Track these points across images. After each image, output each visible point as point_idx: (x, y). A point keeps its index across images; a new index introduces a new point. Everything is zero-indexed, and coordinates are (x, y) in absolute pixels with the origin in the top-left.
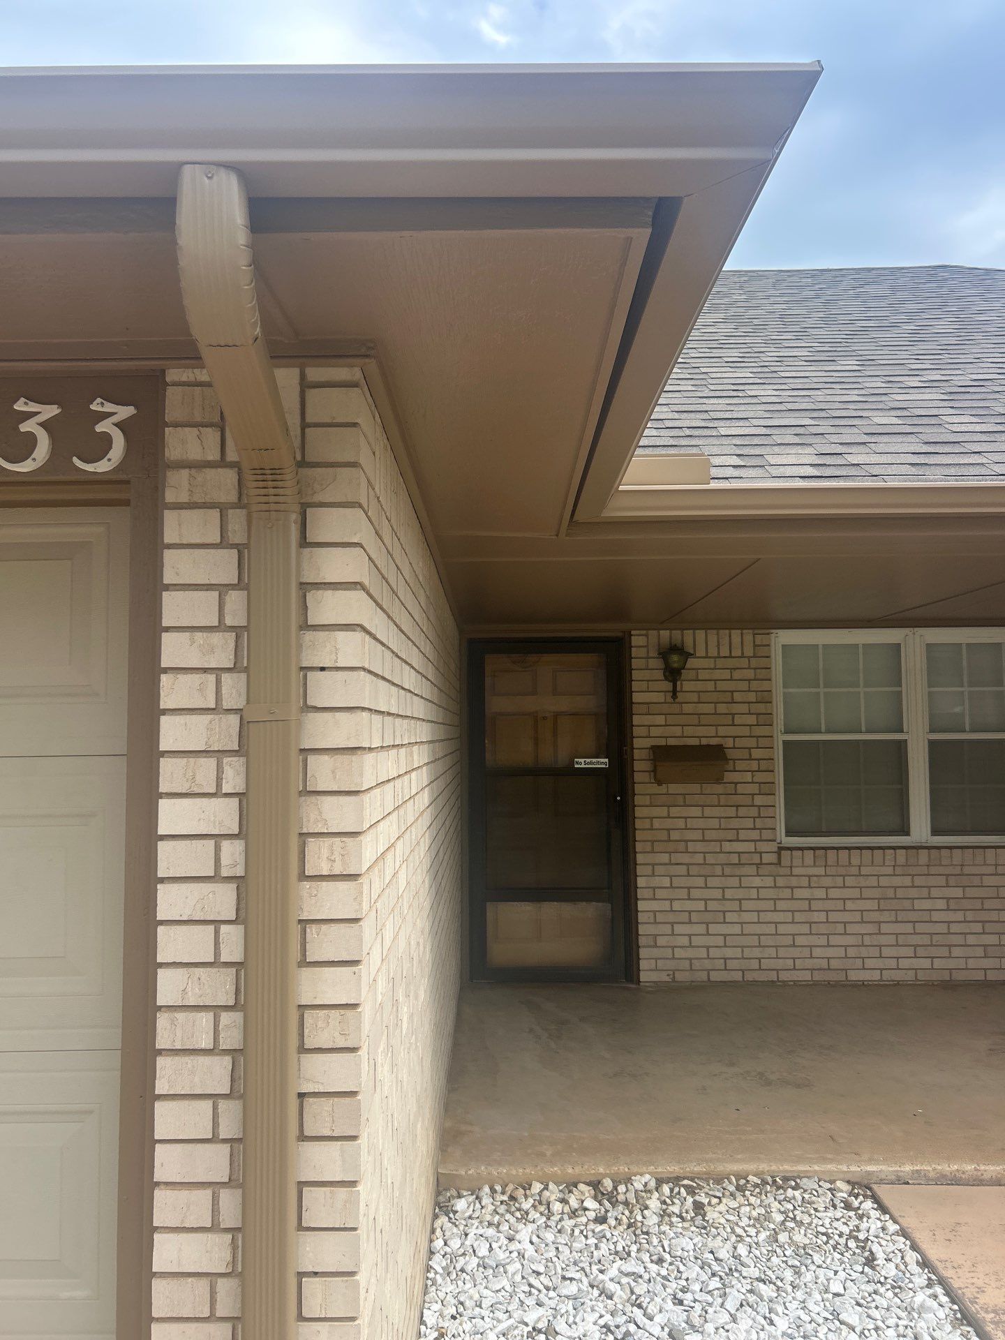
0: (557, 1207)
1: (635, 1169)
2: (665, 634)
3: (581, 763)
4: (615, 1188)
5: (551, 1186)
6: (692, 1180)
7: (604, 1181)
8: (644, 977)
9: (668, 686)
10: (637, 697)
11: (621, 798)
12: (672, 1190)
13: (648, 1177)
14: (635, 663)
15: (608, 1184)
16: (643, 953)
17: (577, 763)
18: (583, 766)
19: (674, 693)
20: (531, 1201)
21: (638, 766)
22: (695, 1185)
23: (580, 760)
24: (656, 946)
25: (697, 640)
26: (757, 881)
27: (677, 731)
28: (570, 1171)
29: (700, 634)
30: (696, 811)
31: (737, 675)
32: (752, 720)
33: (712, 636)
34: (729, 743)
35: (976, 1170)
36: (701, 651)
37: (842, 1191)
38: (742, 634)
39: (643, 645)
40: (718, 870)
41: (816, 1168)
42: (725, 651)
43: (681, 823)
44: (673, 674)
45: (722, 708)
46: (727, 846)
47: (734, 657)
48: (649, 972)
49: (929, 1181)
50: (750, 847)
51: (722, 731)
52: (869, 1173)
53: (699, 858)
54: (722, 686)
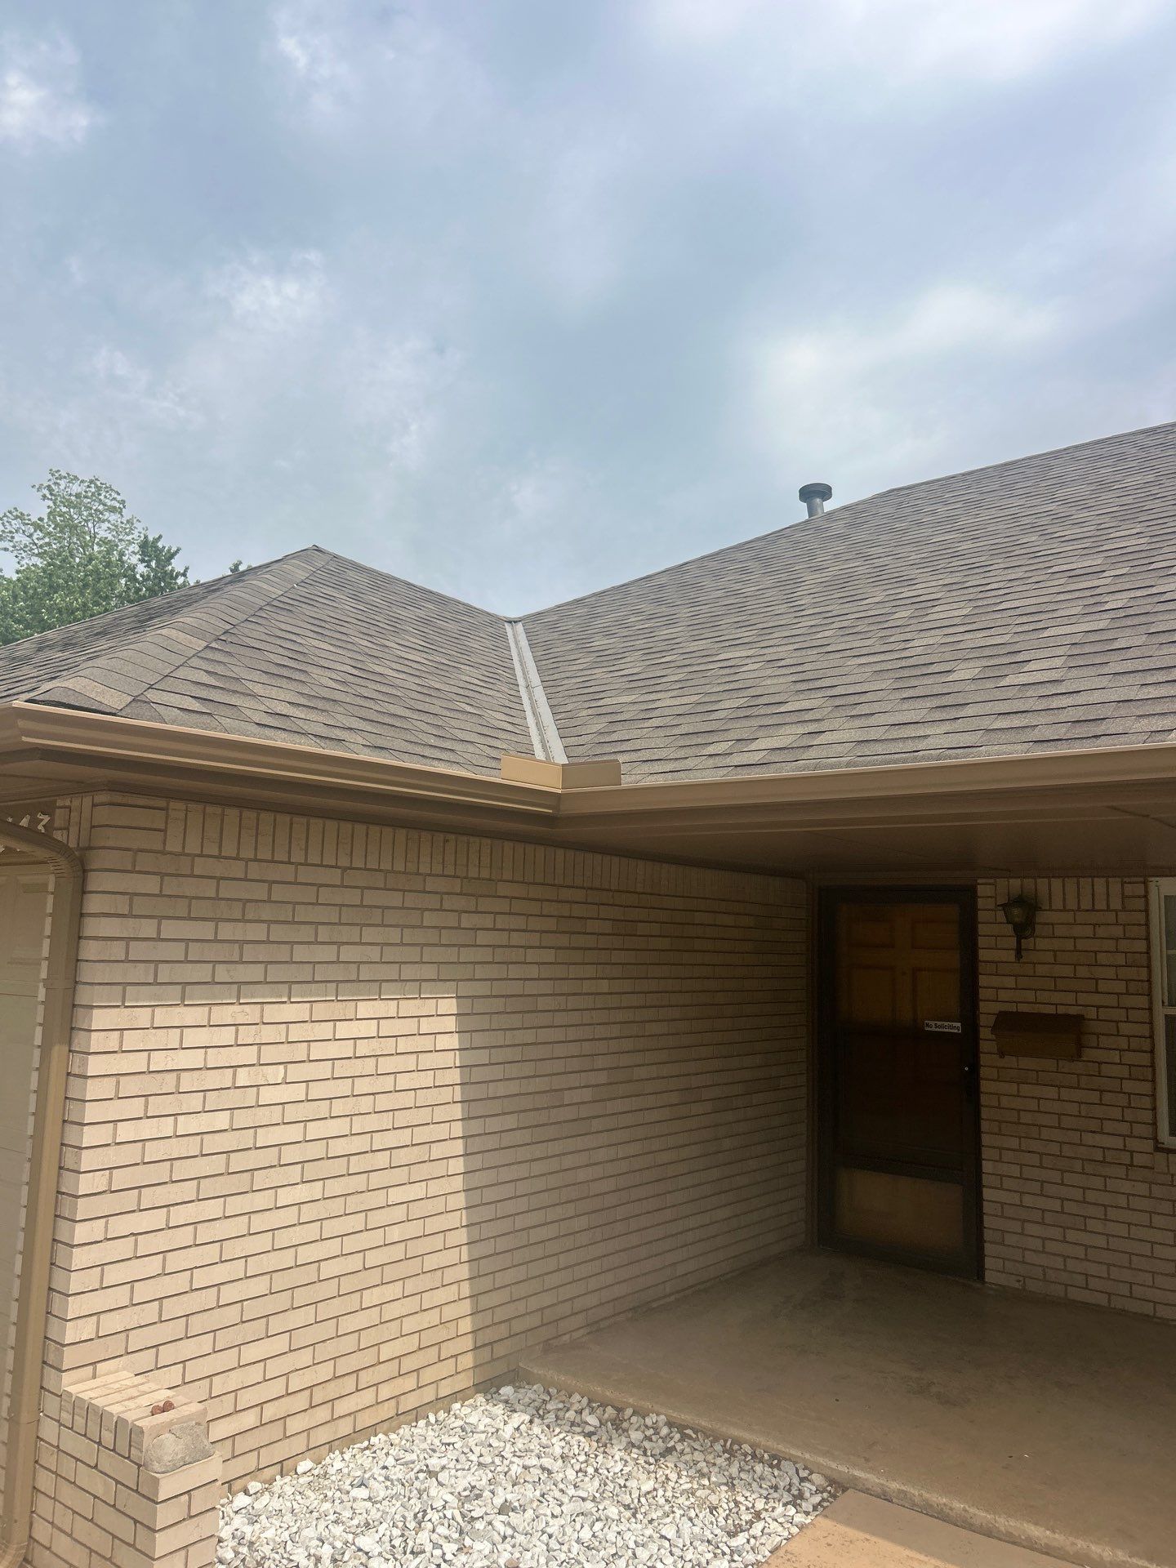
2: (1015, 883)
3: (933, 1026)
5: (585, 1399)
8: (989, 1276)
9: (1013, 943)
10: (983, 955)
11: (970, 1068)
12: (670, 1433)
14: (982, 916)
15: (629, 1411)
16: (989, 1248)
17: (927, 1025)
18: (934, 1029)
19: (1019, 951)
21: (984, 1033)
23: (930, 1023)
24: (1002, 1243)
25: (1056, 892)
26: (1126, 1187)
27: (1030, 996)
29: (1057, 884)
30: (1052, 1092)
31: (1101, 932)
33: (1071, 884)
34: (1091, 1013)
36: (1058, 903)
37: (813, 1484)
38: (1107, 883)
39: (990, 895)
40: (1078, 1166)
42: (1086, 905)
43: (1033, 1105)
45: (1083, 971)
47: (1097, 911)
48: (994, 1274)
50: (1118, 1142)
51: (1084, 998)
52: (856, 1478)
54: (1081, 944)
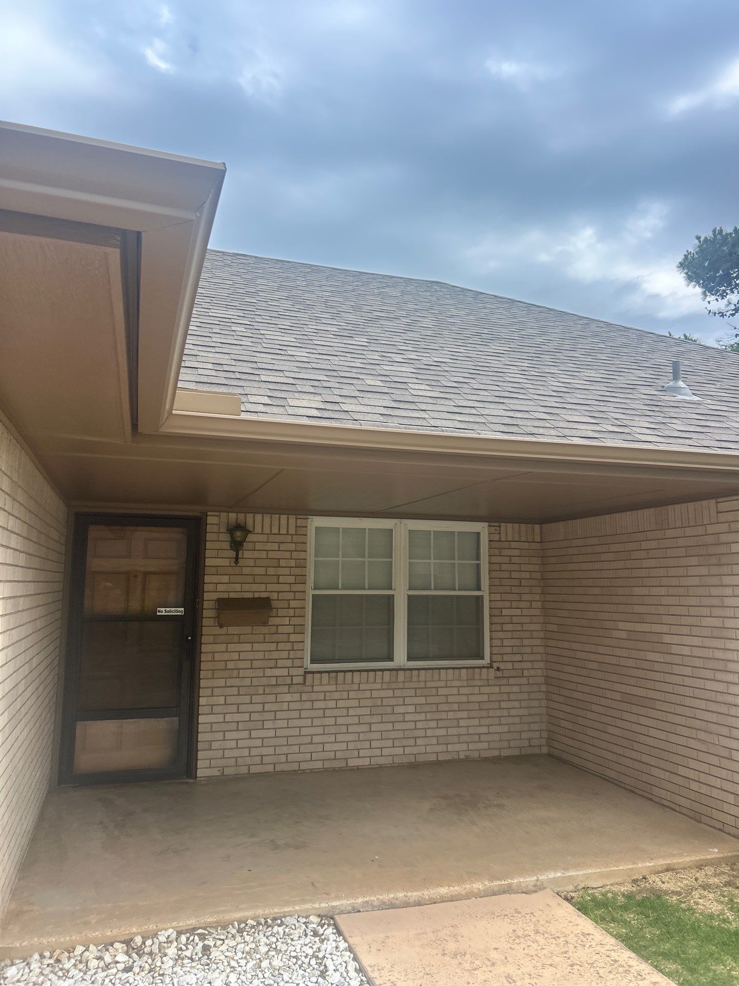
0: (93, 963)
1: (160, 926)
2: (233, 516)
3: (163, 611)
4: (144, 943)
5: (92, 948)
6: (205, 929)
7: (136, 938)
8: (200, 773)
9: (232, 554)
10: (208, 562)
11: (190, 636)
12: (188, 939)
13: (171, 930)
14: (209, 536)
15: (138, 940)
16: (201, 755)
17: (159, 611)
18: (164, 614)
19: (237, 559)
20: (73, 961)
21: (206, 613)
22: (206, 932)
23: (161, 609)
24: (210, 749)
25: (257, 522)
26: (288, 697)
27: (238, 587)
28: (109, 934)
29: (259, 517)
30: (248, 647)
31: (283, 547)
32: (291, 579)
33: (267, 518)
34: (274, 596)
35: (405, 896)
36: (258, 529)
37: (313, 923)
38: (288, 518)
39: (216, 523)
40: (261, 690)
41: (297, 908)
42: (275, 530)
43: (235, 656)
44: (237, 546)
45: (271, 571)
46: (269, 672)
47: (282, 534)
48: (203, 770)
49: (374, 908)
50: (284, 672)
51: (270, 587)
52: (333, 907)
53: (247, 682)
54: (271, 554)
